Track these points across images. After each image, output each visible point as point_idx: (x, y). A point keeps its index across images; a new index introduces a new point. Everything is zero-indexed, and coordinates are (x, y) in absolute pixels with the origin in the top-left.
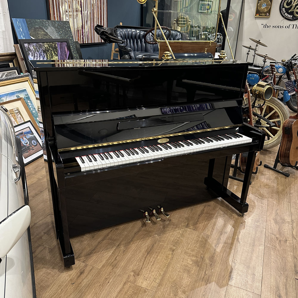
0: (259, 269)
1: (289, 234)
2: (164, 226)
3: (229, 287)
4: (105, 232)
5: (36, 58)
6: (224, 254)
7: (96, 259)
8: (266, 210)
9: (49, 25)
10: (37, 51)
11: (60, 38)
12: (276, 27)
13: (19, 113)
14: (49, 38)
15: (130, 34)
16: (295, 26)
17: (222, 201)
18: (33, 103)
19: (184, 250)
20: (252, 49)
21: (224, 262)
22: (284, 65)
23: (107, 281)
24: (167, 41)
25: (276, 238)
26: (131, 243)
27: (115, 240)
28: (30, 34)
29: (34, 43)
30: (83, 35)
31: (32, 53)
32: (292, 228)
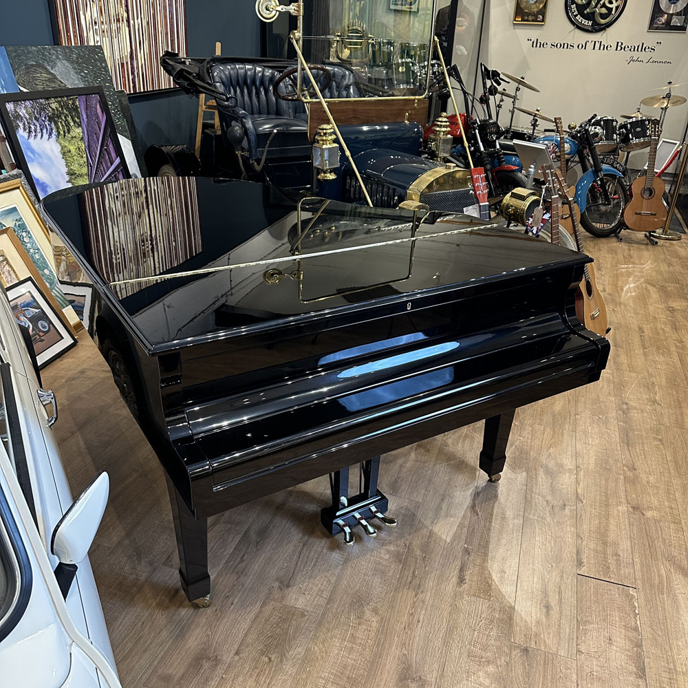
0: (513, 562)
1: (569, 493)
5: (34, 134)
9: (58, 58)
10: (35, 117)
11: (83, 86)
12: (559, 46)
13: (5, 263)
14: (59, 86)
15: (242, 75)
16: (597, 45)
18: (33, 236)
20: (508, 96)
22: (574, 137)
23: (230, 601)
24: (323, 101)
25: (545, 502)
26: (271, 527)
27: (238, 523)
28: (17, 81)
29: (28, 100)
30: (133, 73)
31: (24, 124)
32: (577, 481)
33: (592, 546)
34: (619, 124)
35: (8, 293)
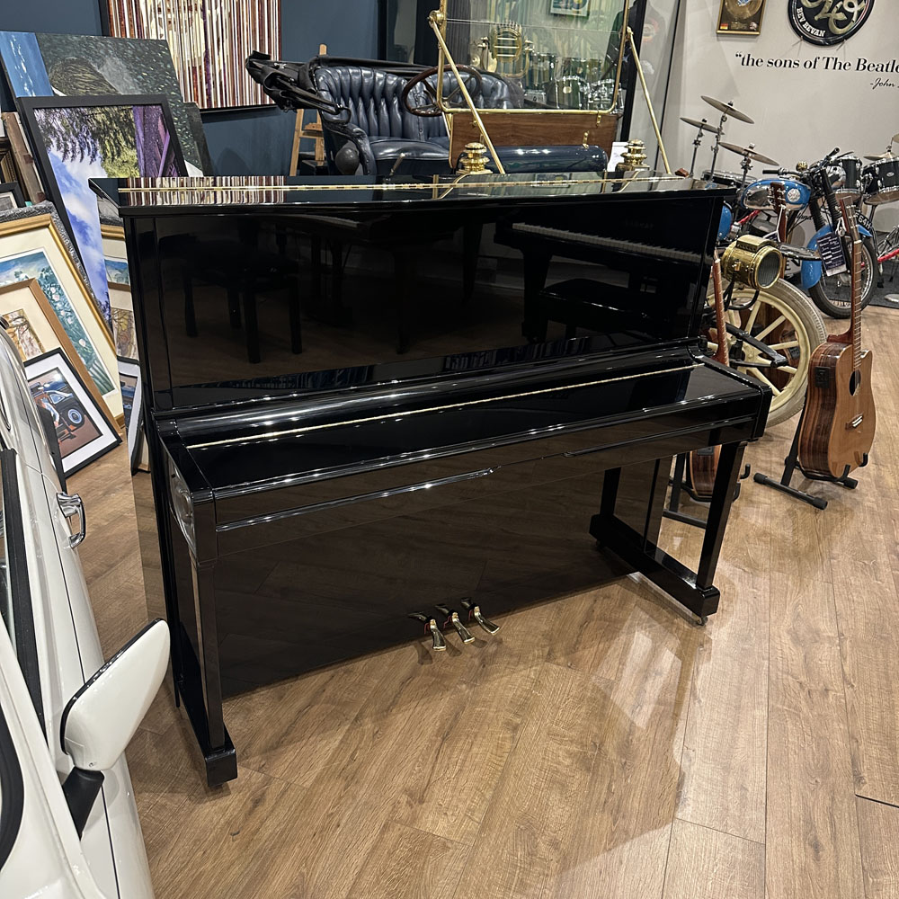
0: (757, 774)
1: (832, 672)
2: (484, 659)
3: (677, 827)
4: (315, 681)
5: (71, 154)
6: (659, 734)
7: (296, 761)
8: (768, 606)
9: (107, 53)
10: (74, 131)
11: (140, 93)
12: (778, 64)
13: (25, 327)
14: (108, 91)
15: (357, 82)
16: (831, 63)
17: (643, 581)
18: (65, 294)
19: (546, 725)
20: (710, 129)
21: (659, 758)
22: (804, 180)
23: (334, 823)
24: (475, 110)
25: (798, 685)
26: (394, 711)
27: (346, 704)
28: (51, 82)
29: (65, 108)
30: (208, 82)
31: (58, 140)
32: (842, 655)
33: (874, 752)
34: (863, 166)
35: (26, 369)
